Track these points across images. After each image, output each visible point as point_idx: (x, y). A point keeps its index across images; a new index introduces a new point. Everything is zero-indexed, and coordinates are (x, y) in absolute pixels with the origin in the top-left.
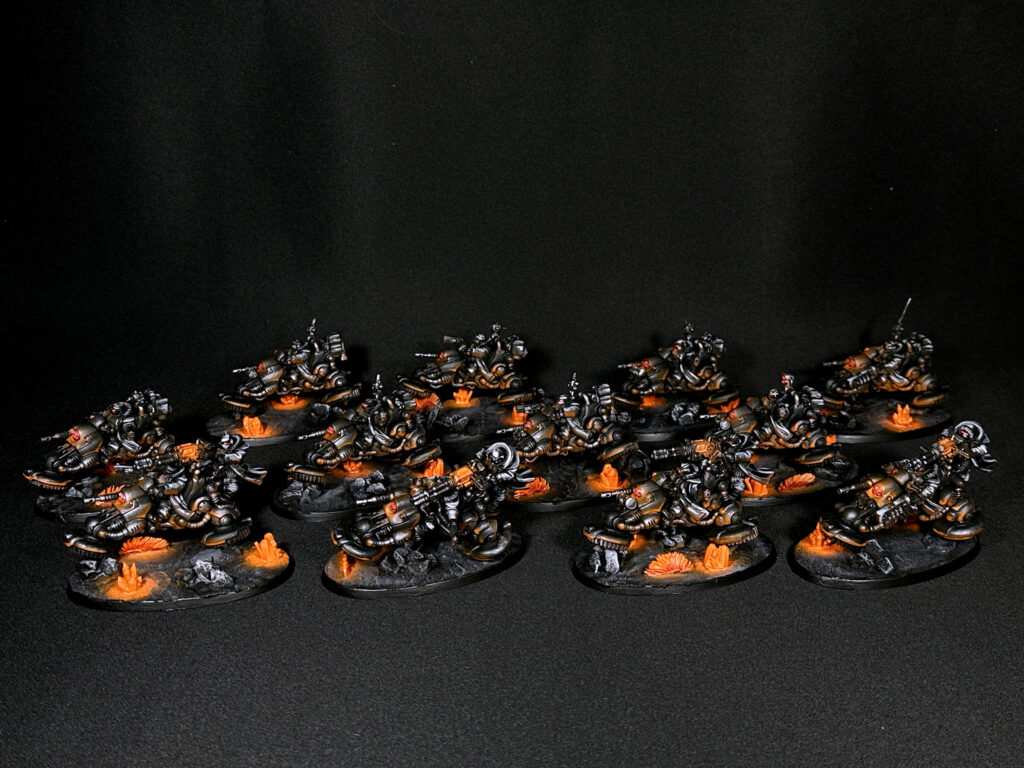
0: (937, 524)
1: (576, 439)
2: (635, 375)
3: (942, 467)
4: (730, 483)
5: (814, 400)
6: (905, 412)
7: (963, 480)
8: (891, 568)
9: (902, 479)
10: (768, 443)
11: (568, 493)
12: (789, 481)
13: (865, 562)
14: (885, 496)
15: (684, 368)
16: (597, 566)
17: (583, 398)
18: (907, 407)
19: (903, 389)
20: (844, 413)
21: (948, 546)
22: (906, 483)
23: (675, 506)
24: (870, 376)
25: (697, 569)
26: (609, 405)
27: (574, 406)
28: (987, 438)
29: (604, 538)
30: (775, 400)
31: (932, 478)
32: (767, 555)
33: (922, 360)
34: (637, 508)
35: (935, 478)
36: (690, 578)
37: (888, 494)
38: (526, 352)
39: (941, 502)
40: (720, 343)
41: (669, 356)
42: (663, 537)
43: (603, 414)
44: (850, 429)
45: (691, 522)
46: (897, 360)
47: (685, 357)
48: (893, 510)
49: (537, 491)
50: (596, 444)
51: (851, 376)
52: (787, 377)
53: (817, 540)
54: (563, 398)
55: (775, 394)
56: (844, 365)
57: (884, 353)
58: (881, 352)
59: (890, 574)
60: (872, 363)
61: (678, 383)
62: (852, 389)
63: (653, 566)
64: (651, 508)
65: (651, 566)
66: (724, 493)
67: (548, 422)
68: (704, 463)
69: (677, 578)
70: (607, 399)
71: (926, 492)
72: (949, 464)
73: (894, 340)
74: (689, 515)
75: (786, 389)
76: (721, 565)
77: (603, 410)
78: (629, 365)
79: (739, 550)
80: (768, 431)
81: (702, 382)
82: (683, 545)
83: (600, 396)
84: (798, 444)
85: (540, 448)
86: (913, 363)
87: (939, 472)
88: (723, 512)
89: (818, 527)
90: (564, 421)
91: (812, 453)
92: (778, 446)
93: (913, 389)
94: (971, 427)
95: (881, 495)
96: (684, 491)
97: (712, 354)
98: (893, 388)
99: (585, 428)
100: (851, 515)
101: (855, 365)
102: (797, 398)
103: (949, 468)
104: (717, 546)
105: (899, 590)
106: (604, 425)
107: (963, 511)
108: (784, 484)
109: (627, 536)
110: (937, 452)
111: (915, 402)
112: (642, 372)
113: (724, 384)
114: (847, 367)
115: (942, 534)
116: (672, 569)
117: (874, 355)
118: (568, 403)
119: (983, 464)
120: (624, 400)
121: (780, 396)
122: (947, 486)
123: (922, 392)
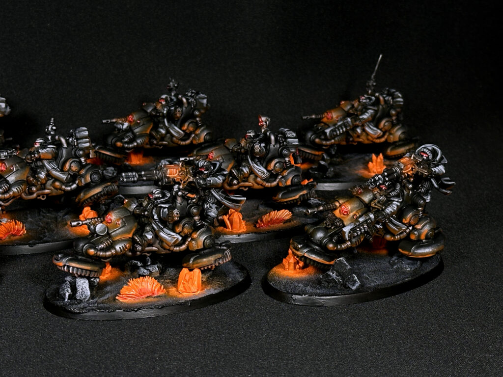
0: (401, 244)
1: (54, 182)
2: (119, 129)
3: (404, 187)
4: (203, 210)
5: (289, 140)
6: (379, 160)
7: (424, 200)
8: (358, 284)
9: (367, 198)
10: (247, 184)
11: (45, 236)
12: (266, 218)
13: (333, 279)
14: (351, 214)
15: (168, 122)
16: (67, 294)
17: (60, 140)
18: (381, 156)
19: (378, 141)
20: (323, 163)
21: (412, 264)
22: (371, 201)
23: (147, 232)
24: (346, 127)
25: (171, 293)
26: (88, 148)
27: (51, 148)
28: (445, 159)
29: (73, 264)
30: (252, 141)
31: (394, 197)
32: (241, 280)
33: (393, 112)
34: (108, 234)
35: (397, 196)
36: (163, 301)
37: (354, 212)
38: (8, 110)
39: (404, 221)
40: (204, 98)
41: (153, 110)
42: (138, 268)
43: (81, 156)
44: (328, 178)
45: (164, 249)
46: (370, 111)
47: (169, 111)
48: (358, 226)
49: (13, 235)
50: (74, 186)
51: (329, 127)
52: (263, 119)
53: (289, 263)
54: (39, 141)
55: (252, 134)
56: (323, 118)
57: (359, 105)
58: (356, 105)
59: (357, 290)
60: (348, 114)
61: (163, 138)
62: (330, 140)
63: (124, 290)
64: (123, 233)
65: (122, 291)
66: (196, 218)
67: (23, 164)
68: (176, 187)
69: (149, 302)
70: (86, 142)
71: (389, 210)
72: (410, 183)
73: (368, 94)
74: (162, 241)
75: (263, 130)
76: (194, 289)
77: (81, 153)
78: (114, 120)
79: (212, 274)
80: (246, 170)
81: (187, 135)
82: (158, 275)
83: (77, 139)
84: (275, 183)
85: (15, 190)
86: (386, 115)
87: (402, 191)
88: (195, 236)
89: (290, 251)
90: (39, 164)
91: (288, 190)
92: (256, 186)
93: (386, 140)
94: (430, 148)
95: (348, 215)
96: (156, 217)
97: (195, 109)
98: (368, 140)
99: (62, 171)
100: (320, 235)
101: (332, 118)
102: (273, 138)
103: (411, 186)
104: (191, 270)
105: (367, 304)
106: (82, 166)
107: (425, 229)
108: (262, 221)
109: (99, 262)
110: (398, 170)
111: (389, 152)
112: (126, 125)
113: (208, 137)
114: (325, 120)
115: (406, 253)
116: (144, 294)
117: (349, 107)
118: (43, 146)
119: (443, 186)
120: (108, 153)
121: (256, 136)
122: (409, 205)
123: (395, 143)
